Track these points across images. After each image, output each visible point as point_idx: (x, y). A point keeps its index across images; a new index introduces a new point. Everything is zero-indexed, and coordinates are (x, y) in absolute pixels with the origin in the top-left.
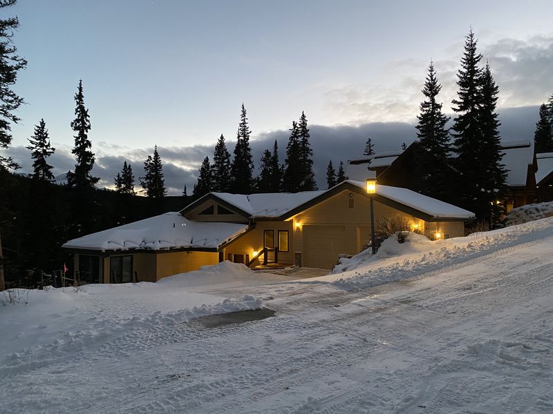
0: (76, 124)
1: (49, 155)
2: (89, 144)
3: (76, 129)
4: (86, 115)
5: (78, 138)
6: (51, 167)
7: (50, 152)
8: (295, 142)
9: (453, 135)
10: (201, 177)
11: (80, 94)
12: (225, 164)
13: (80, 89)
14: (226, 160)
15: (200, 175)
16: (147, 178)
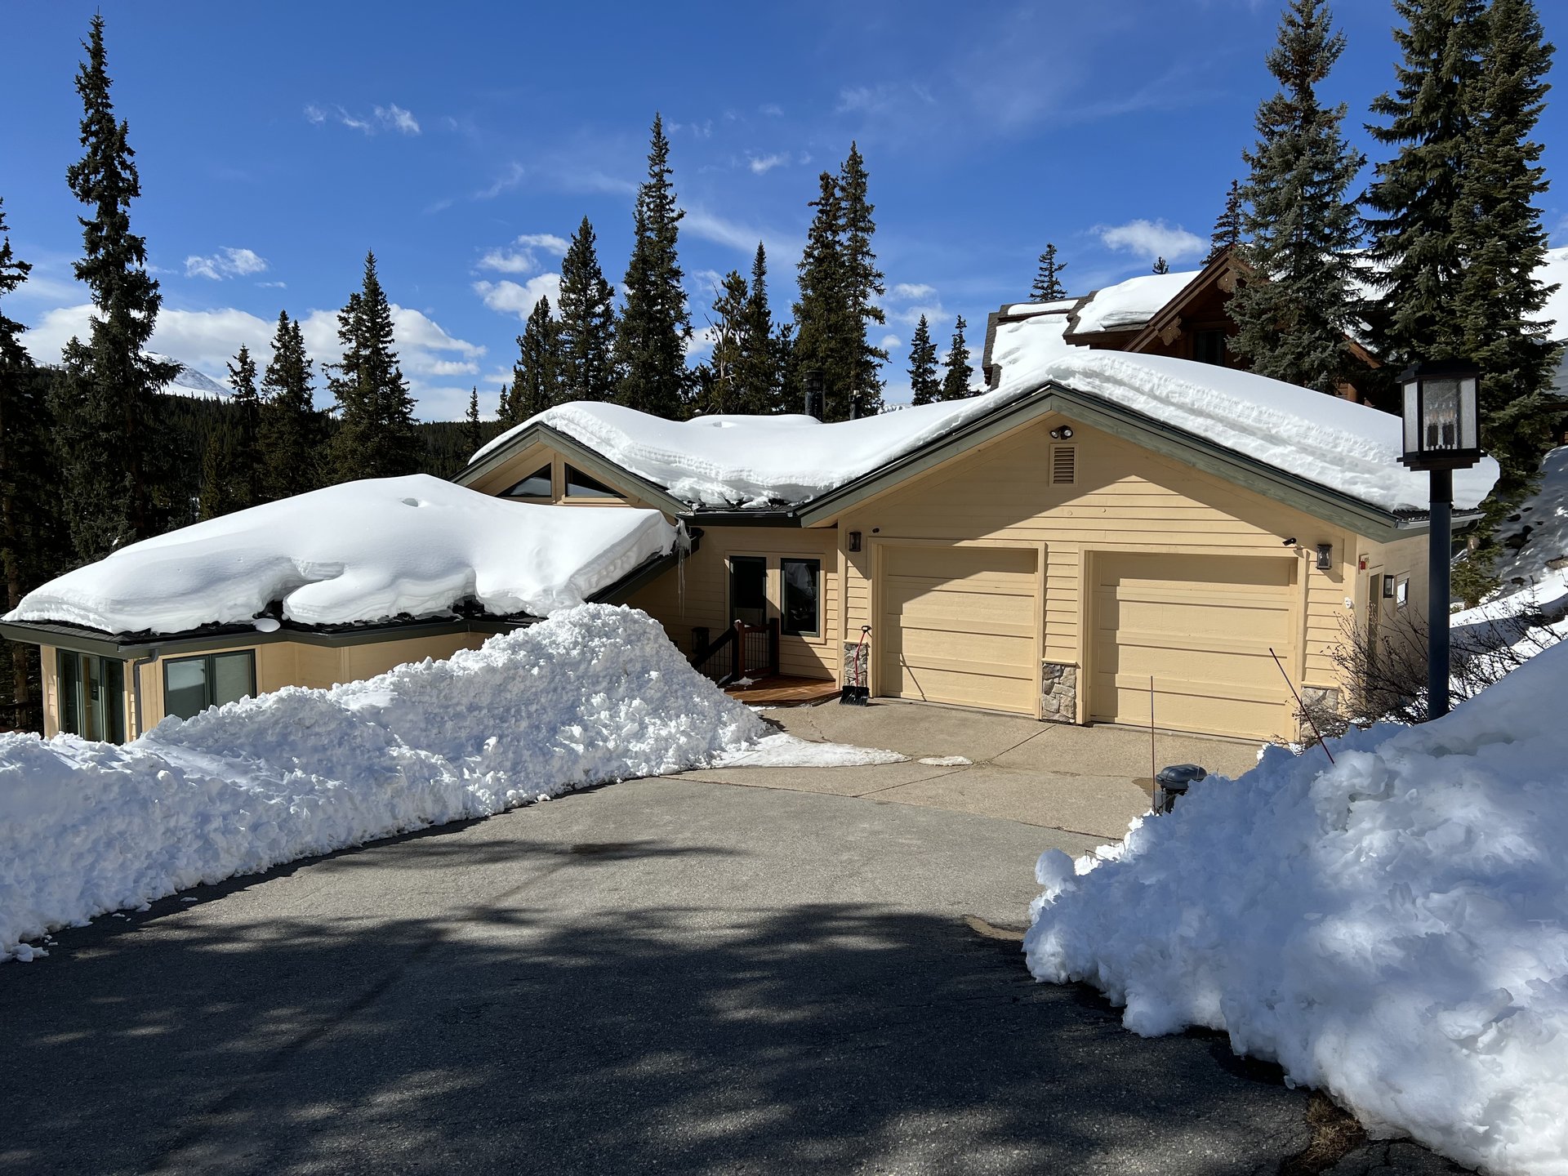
0: (87, 180)
1: (10, 287)
2: (137, 248)
3: (86, 194)
4: (123, 147)
5: (94, 228)
6: (19, 328)
7: (12, 278)
8: (828, 246)
9: (1369, 224)
10: (524, 363)
11: (97, 70)
12: (596, 321)
13: (97, 53)
14: (599, 309)
15: (520, 357)
16: (348, 368)
